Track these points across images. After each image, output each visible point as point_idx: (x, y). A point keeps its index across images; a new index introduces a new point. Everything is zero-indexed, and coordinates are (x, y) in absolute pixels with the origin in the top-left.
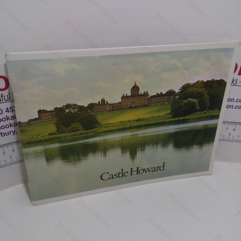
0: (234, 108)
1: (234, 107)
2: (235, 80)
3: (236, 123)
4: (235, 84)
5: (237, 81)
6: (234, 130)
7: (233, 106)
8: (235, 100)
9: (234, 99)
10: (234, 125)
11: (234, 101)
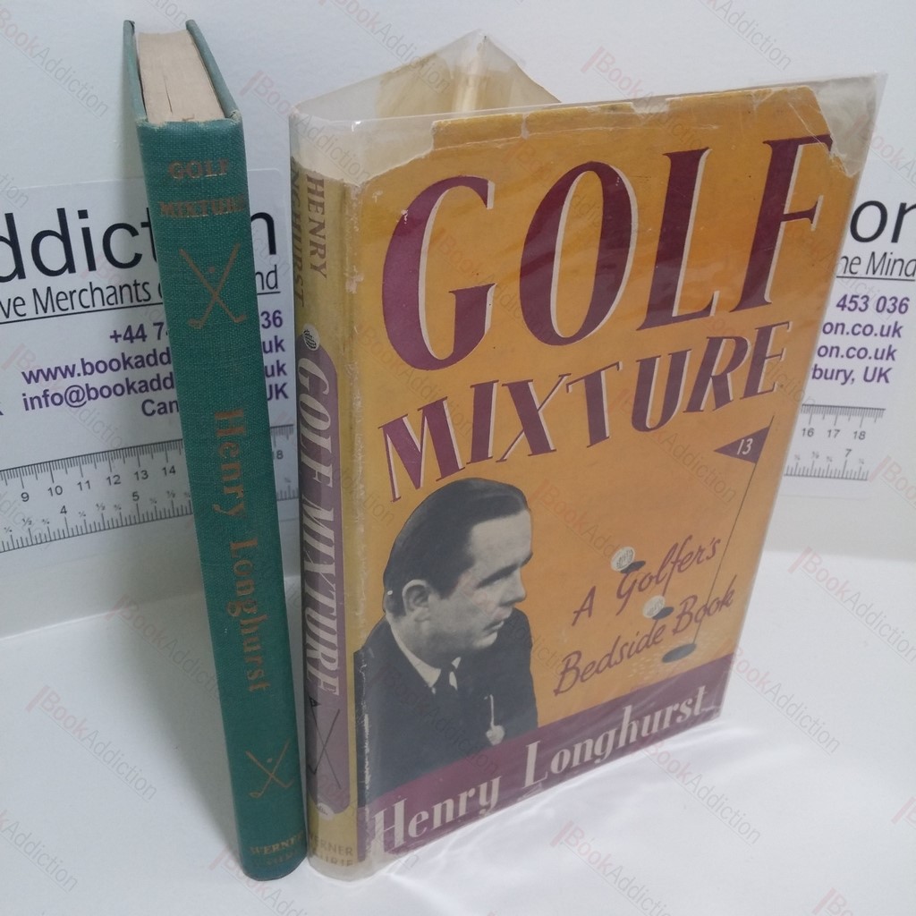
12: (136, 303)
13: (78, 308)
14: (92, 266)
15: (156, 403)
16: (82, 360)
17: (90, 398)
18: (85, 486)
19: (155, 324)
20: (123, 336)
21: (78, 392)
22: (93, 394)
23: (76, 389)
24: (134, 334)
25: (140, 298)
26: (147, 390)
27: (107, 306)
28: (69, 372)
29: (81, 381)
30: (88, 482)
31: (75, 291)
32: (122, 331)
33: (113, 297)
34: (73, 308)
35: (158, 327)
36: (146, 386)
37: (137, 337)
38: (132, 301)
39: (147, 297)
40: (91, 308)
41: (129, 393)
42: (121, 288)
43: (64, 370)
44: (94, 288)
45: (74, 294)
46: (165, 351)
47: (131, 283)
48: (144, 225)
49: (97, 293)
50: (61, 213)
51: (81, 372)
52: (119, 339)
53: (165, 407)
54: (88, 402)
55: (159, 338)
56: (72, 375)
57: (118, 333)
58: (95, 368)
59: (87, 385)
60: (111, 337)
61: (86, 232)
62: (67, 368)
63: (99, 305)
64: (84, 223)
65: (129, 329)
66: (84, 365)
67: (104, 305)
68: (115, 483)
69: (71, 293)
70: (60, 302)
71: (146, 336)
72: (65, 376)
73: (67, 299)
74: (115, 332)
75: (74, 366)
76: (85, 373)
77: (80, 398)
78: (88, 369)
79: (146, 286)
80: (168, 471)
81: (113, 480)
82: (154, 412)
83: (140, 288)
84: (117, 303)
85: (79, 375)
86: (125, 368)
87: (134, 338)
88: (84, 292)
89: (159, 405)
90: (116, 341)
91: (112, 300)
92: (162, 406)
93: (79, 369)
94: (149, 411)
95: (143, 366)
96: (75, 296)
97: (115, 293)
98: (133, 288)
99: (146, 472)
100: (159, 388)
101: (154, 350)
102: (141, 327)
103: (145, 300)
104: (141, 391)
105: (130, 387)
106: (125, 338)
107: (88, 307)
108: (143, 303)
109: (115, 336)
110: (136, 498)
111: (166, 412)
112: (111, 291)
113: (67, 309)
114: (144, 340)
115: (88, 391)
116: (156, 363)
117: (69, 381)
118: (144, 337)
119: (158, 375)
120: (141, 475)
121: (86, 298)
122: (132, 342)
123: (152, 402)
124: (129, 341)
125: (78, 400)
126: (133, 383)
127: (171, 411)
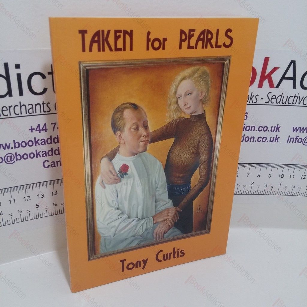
0: (256, 141)
1: (256, 139)
2: (255, 96)
3: (260, 165)
4: (254, 102)
5: (257, 96)
6: (259, 176)
7: (254, 137)
8: (257, 128)
9: (254, 127)
10: (258, 169)
11: (255, 130)
12: (43, 113)
13: (13, 115)
14: (21, 94)
15: (50, 162)
16: (14, 141)
17: (17, 159)
18: (12, 202)
19: (52, 124)
20: (35, 129)
21: (11, 157)
22: (19, 157)
23: (10, 155)
24: (41, 128)
25: (45, 111)
26: (46, 156)
27: (28, 114)
28: (7, 146)
29: (13, 151)
30: (14, 200)
31: (12, 106)
32: (35, 127)
33: (32, 109)
34: (10, 115)
35: (54, 125)
36: (45, 154)
37: (43, 130)
38: (41, 112)
39: (49, 110)
40: (20, 115)
41: (37, 157)
42: (36, 105)
43: (4, 146)
44: (21, 105)
45: (11, 108)
46: (56, 137)
47: (41, 103)
48: (49, 73)
49: (23, 108)
50: (6, 65)
51: (13, 147)
52: (33, 131)
53: (54, 164)
54: (16, 161)
55: (53, 130)
56: (8, 148)
57: (33, 128)
58: (20, 145)
59: (16, 153)
60: (30, 130)
61: (19, 76)
62: (6, 145)
63: (24, 113)
64: (18, 71)
65: (39, 126)
66: (15, 143)
67: (26, 113)
68: (28, 200)
69: (10, 107)
70: (3, 112)
71: (47, 129)
72: (4, 149)
73: (7, 110)
74: (31, 127)
75: (10, 144)
76: (15, 147)
77: (12, 160)
78: (17, 145)
79: (48, 105)
80: (54, 193)
81: (27, 199)
82: (49, 166)
83: (45, 105)
84: (33, 113)
85: (12, 148)
86: (36, 145)
87: (41, 130)
88: (16, 107)
89: (51, 163)
90: (32, 132)
91: (31, 111)
92: (53, 163)
93: (12, 145)
94: (46, 166)
95: (45, 144)
96: (12, 109)
97: (32, 108)
98: (42, 105)
99: (43, 194)
100: (52, 155)
101: (51, 136)
102: (45, 125)
103: (47, 112)
104: (43, 156)
105: (38, 154)
106: (36, 130)
107: (18, 114)
108: (46, 113)
109: (32, 129)
110: (38, 207)
111: (55, 166)
112: (31, 106)
113: (7, 115)
114: (46, 131)
115: (16, 156)
116: (51, 143)
117: (7, 151)
118: (46, 130)
119: (52, 148)
120: (41, 196)
121: (18, 110)
122: (40, 132)
123: (48, 161)
124: (38, 132)
125: (11, 160)
126: (39, 152)
127: (57, 166)
